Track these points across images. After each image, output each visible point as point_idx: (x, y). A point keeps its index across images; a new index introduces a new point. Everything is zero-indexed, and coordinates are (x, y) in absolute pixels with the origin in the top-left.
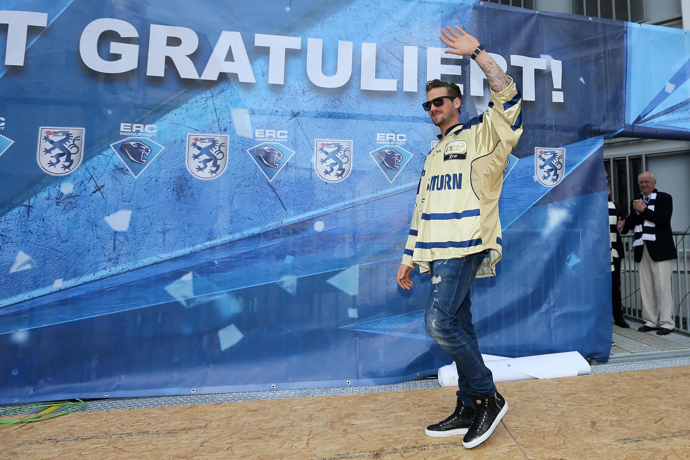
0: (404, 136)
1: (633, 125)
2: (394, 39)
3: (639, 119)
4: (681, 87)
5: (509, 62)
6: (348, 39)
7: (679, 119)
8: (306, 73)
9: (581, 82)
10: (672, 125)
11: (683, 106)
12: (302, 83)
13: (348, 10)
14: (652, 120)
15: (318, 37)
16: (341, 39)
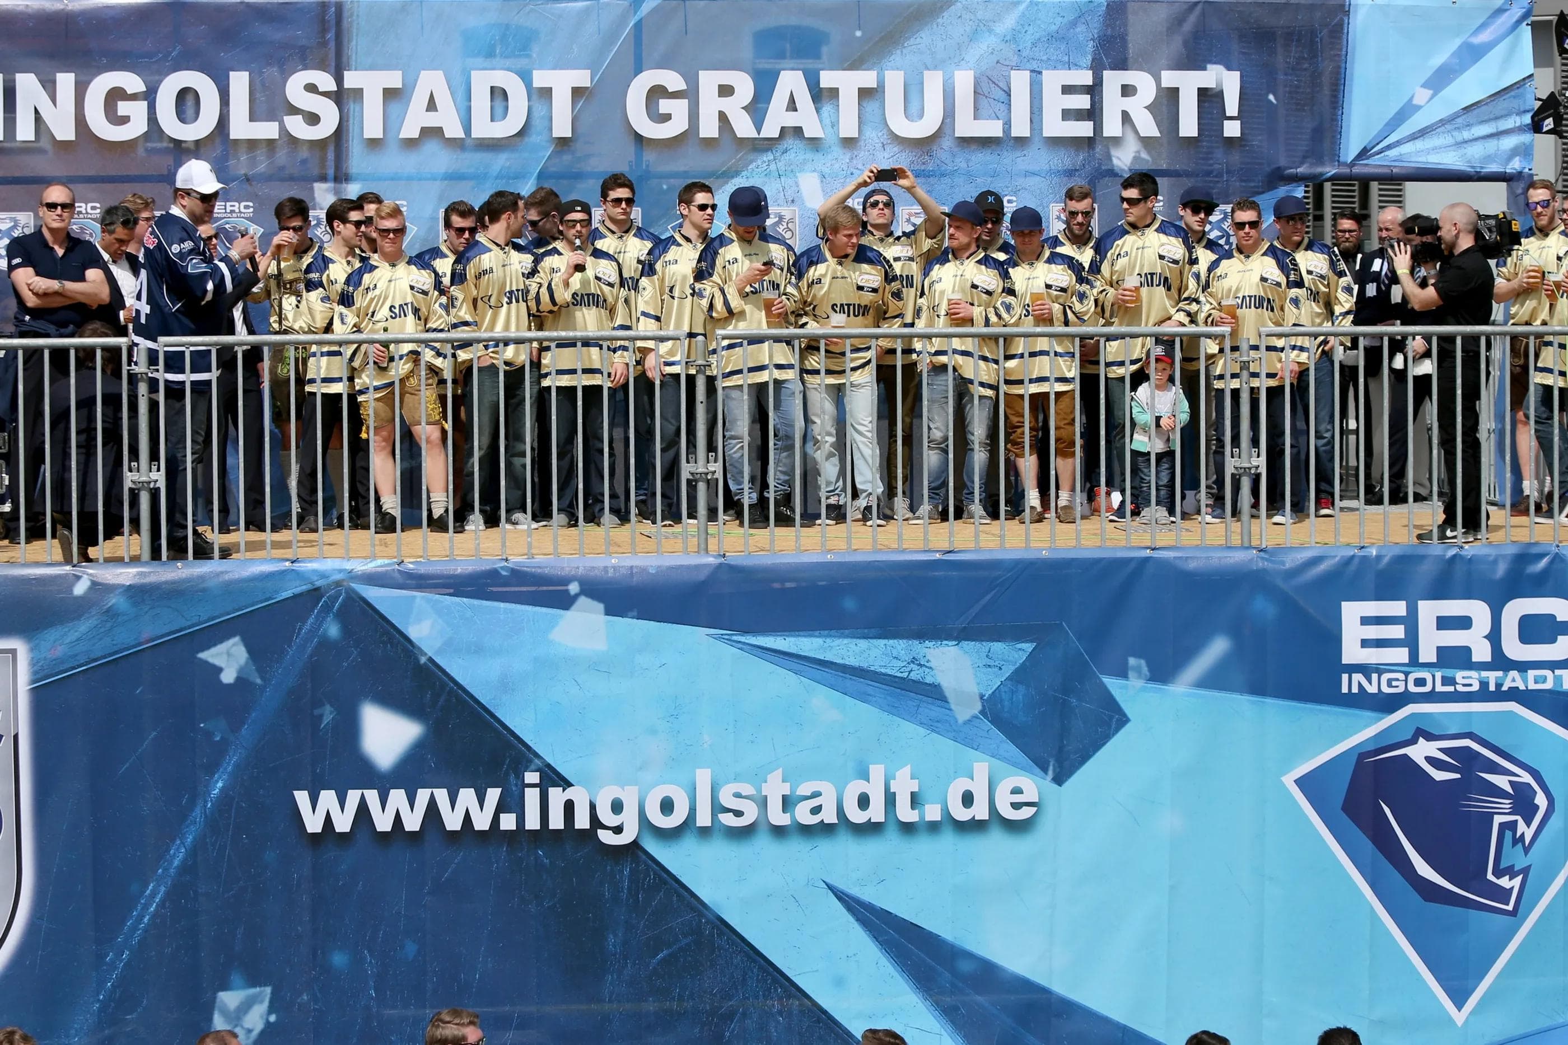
0: (1014, 198)
1: (1352, 164)
2: (998, 62)
3: (1364, 153)
4: (1440, 94)
5: (1158, 81)
6: (935, 68)
7: (1434, 149)
8: (885, 119)
9: (1270, 102)
10: (1420, 159)
11: (1443, 125)
12: (880, 134)
13: (935, 26)
14: (1386, 153)
15: (898, 69)
16: (928, 69)
